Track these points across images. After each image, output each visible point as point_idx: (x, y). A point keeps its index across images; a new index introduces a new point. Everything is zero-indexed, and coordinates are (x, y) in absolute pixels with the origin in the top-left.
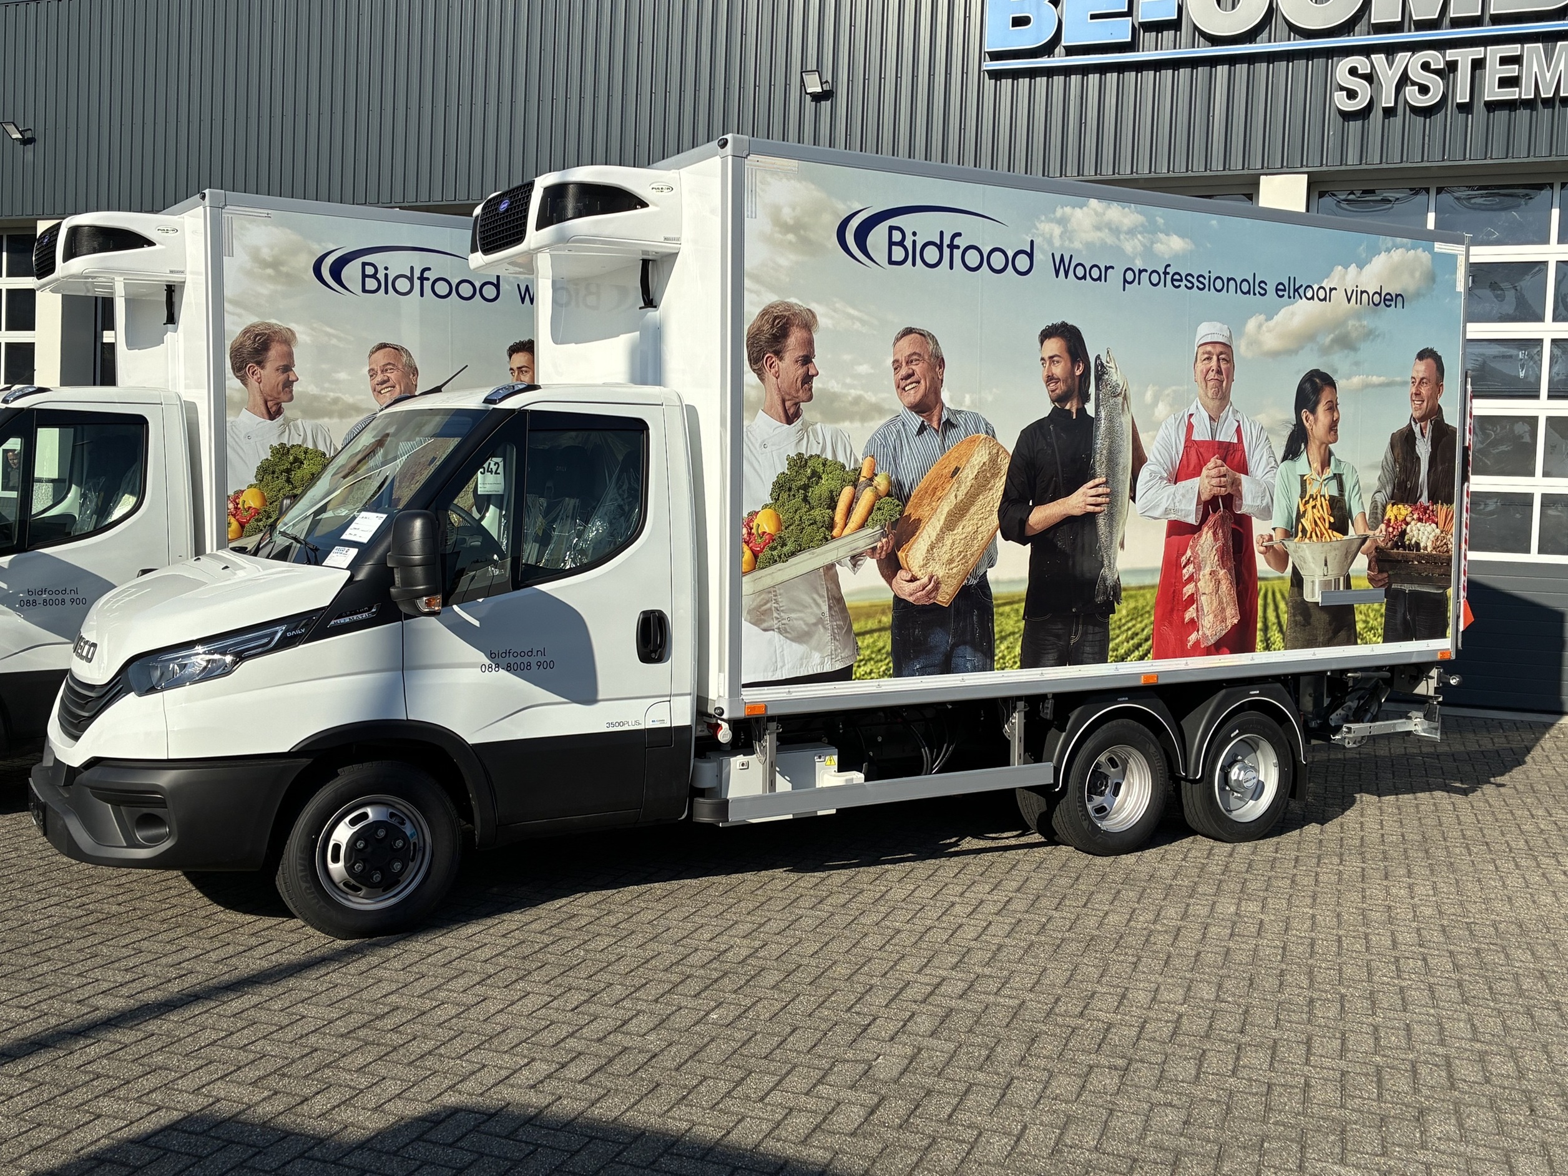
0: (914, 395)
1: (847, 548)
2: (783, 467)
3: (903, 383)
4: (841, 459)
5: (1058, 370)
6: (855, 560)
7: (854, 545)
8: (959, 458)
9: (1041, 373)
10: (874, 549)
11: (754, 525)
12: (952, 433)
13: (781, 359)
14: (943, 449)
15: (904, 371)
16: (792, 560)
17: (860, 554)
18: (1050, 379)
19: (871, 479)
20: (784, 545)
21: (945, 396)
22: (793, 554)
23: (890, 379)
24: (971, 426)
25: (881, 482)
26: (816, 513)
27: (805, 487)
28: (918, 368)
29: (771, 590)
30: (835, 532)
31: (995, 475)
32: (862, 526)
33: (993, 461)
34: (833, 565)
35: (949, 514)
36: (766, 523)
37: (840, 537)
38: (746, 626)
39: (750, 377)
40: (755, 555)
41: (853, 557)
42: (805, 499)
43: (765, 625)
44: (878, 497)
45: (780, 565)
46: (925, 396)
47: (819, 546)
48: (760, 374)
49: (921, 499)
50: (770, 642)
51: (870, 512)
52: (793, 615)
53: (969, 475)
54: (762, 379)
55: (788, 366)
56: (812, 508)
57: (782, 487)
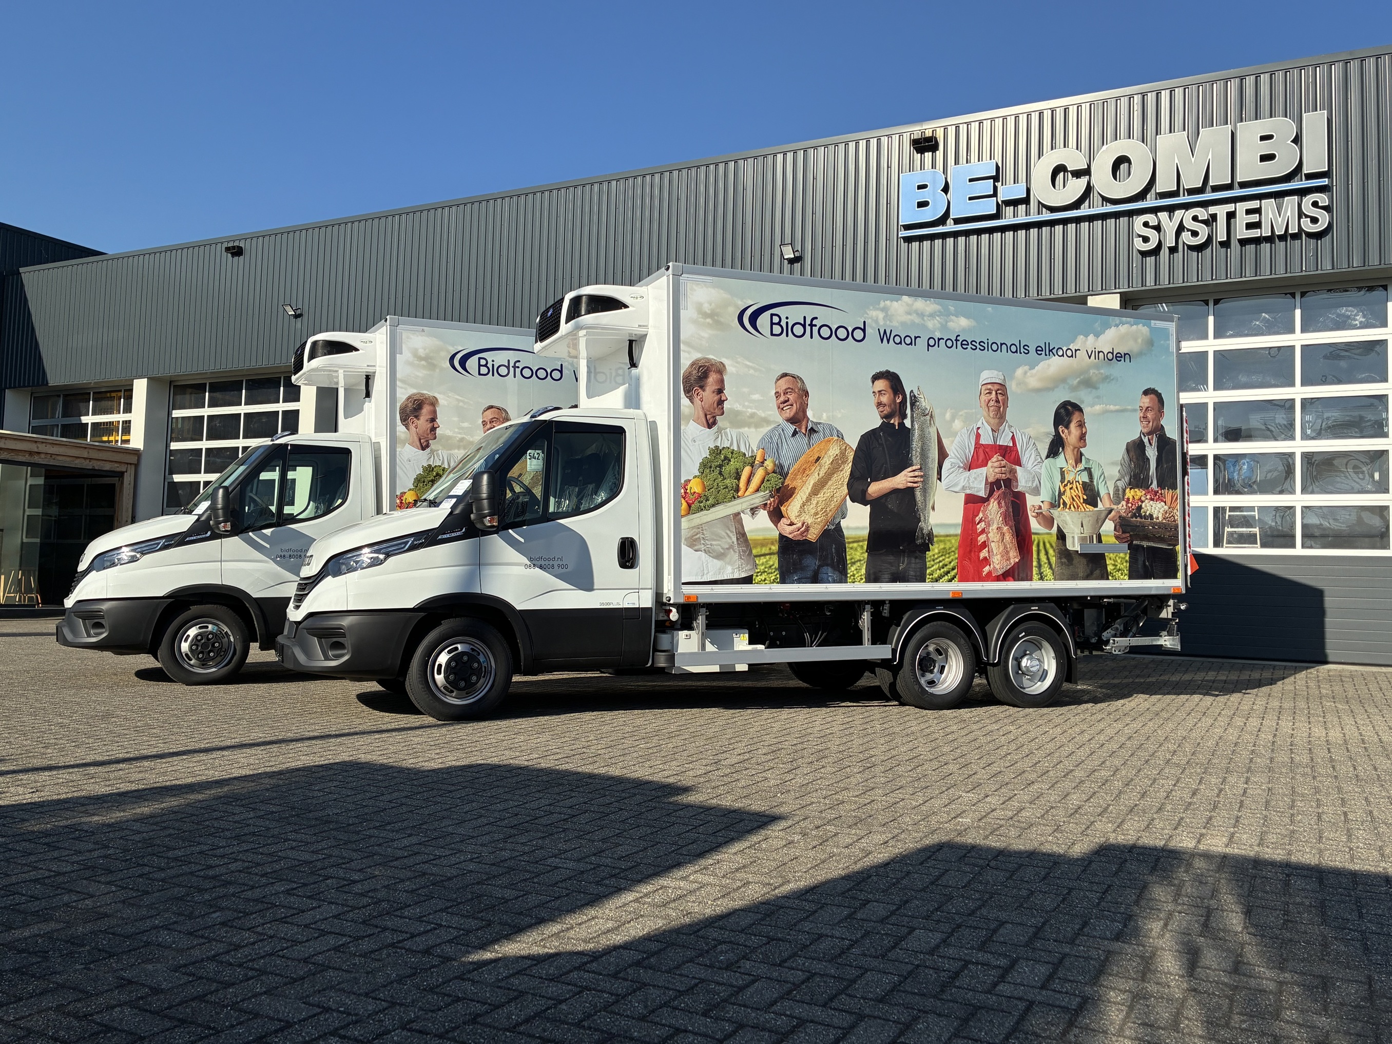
0: (789, 412)
1: (747, 503)
2: (706, 454)
3: (782, 406)
4: (743, 450)
5: (885, 399)
6: (753, 511)
7: (752, 502)
8: (820, 451)
9: (873, 401)
10: (766, 504)
11: (688, 487)
12: (815, 436)
13: (704, 391)
14: (809, 445)
15: (782, 399)
16: (713, 510)
17: (757, 508)
18: (879, 404)
19: (763, 463)
20: (707, 500)
21: (809, 413)
22: (713, 506)
23: (773, 403)
24: (827, 432)
25: (769, 464)
26: (728, 481)
27: (720, 466)
28: (791, 397)
29: (698, 527)
30: (740, 494)
31: (844, 462)
32: (757, 490)
33: (843, 453)
34: (739, 514)
35: (814, 485)
36: (696, 487)
37: (743, 496)
38: (684, 548)
39: (685, 401)
40: (689, 506)
41: (752, 509)
42: (720, 473)
43: (696, 548)
44: (767, 473)
45: (705, 512)
46: (796, 413)
47: (730, 501)
48: (691, 399)
49: (796, 475)
50: (700, 558)
51: (762, 482)
52: (714, 543)
53: (827, 461)
54: (692, 402)
55: (708, 395)
56: (724, 479)
57: (705, 466)
